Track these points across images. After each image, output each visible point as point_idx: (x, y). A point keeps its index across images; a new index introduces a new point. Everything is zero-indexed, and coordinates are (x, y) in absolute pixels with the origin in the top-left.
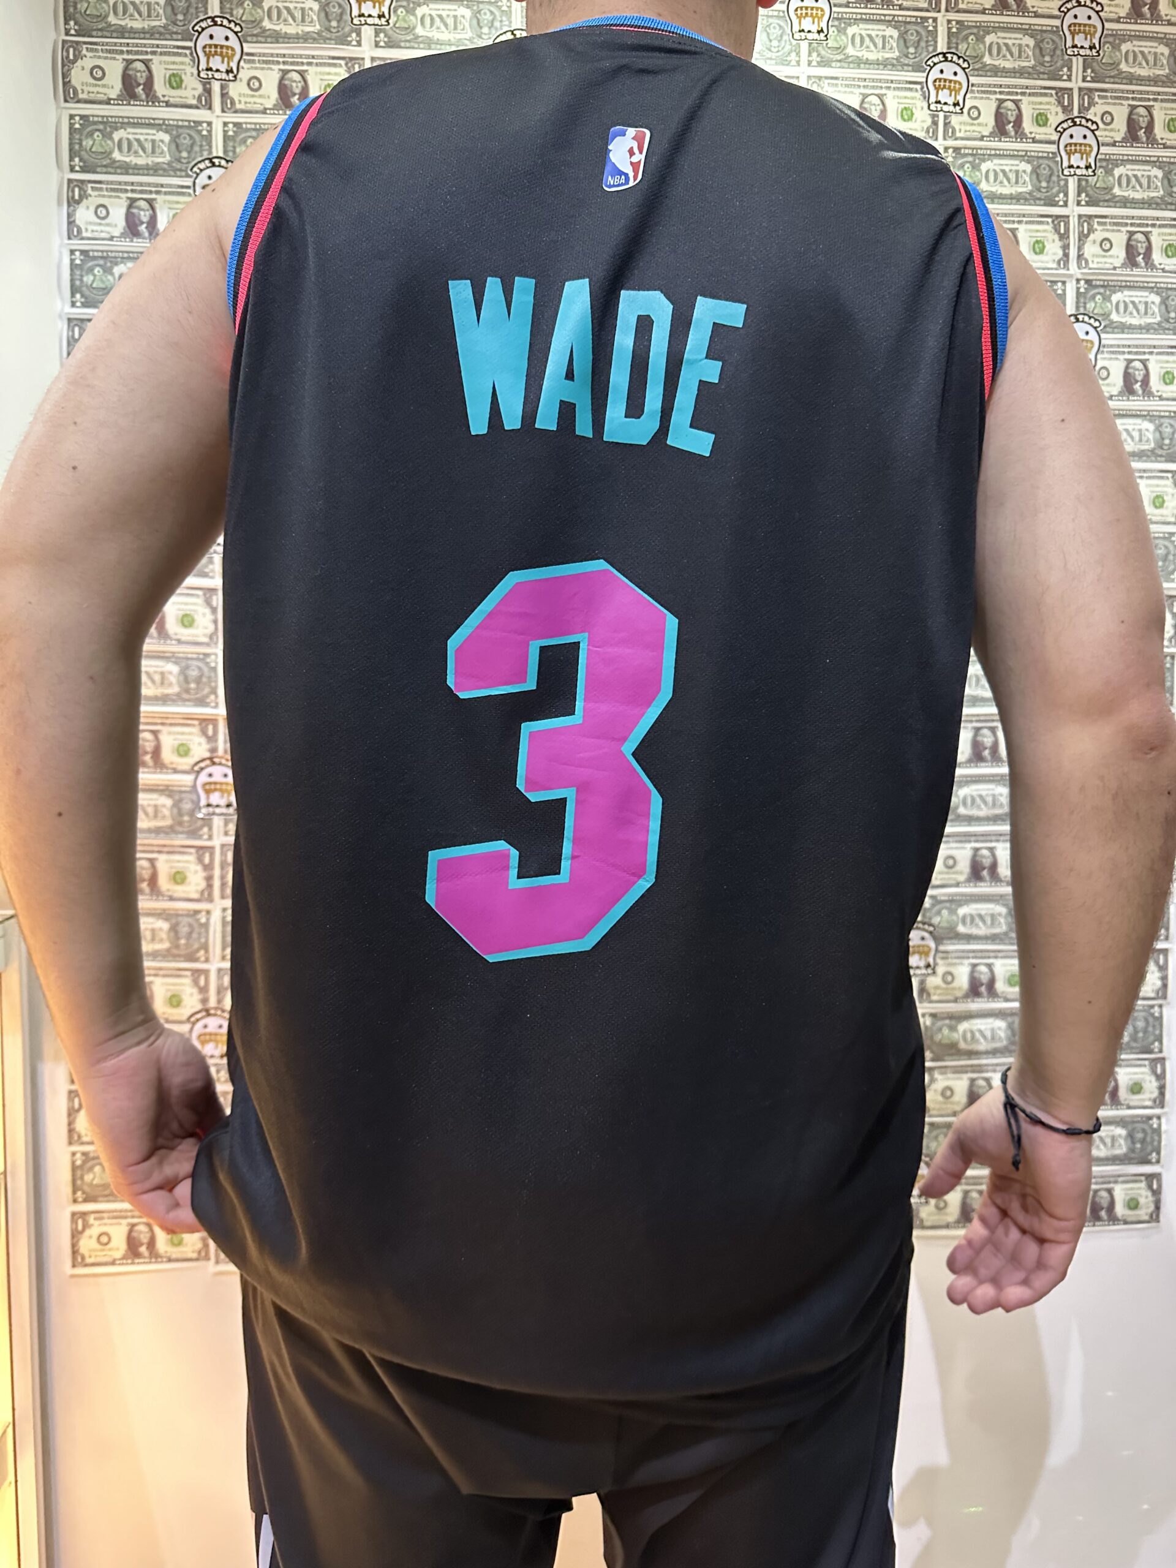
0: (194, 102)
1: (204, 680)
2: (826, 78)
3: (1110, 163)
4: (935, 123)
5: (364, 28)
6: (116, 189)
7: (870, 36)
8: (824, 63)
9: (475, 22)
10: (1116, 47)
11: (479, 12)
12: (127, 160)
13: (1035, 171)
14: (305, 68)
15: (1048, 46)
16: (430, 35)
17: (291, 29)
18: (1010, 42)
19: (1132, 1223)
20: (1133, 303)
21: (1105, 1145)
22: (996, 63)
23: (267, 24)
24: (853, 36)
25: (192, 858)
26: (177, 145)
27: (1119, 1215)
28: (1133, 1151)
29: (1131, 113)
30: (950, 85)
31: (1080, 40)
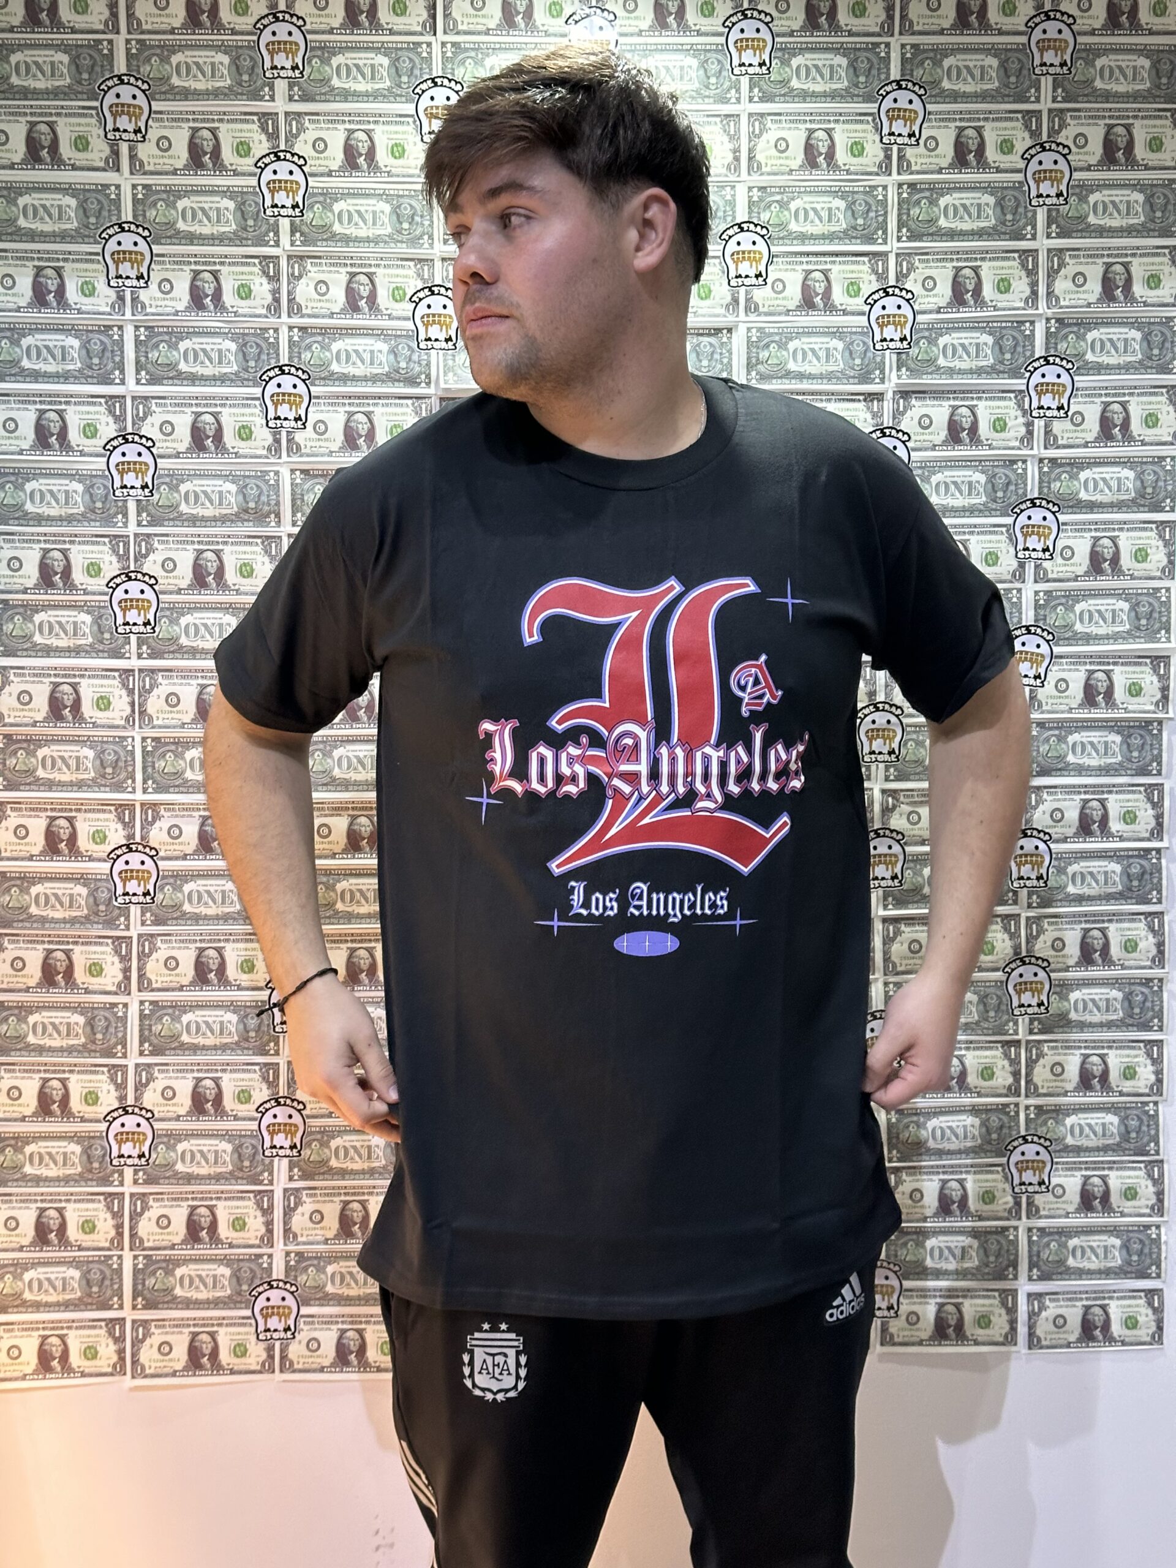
0: (102, 164)
1: (121, 764)
2: (769, 114)
3: (1084, 190)
4: (888, 157)
5: (277, 82)
6: (23, 258)
7: (816, 67)
8: (766, 98)
9: (393, 70)
10: (1090, 63)
11: (398, 59)
12: (33, 226)
13: (1000, 204)
14: (216, 125)
15: (1014, 66)
16: (346, 86)
17: (201, 85)
18: (971, 64)
19: (1131, 1344)
20: (1110, 340)
21: (1097, 1256)
22: (956, 88)
23: (175, 81)
24: (798, 68)
25: (109, 949)
26: (85, 211)
27: (1116, 1335)
28: (1129, 1263)
29: (1107, 134)
30: (904, 115)
31: (1050, 57)
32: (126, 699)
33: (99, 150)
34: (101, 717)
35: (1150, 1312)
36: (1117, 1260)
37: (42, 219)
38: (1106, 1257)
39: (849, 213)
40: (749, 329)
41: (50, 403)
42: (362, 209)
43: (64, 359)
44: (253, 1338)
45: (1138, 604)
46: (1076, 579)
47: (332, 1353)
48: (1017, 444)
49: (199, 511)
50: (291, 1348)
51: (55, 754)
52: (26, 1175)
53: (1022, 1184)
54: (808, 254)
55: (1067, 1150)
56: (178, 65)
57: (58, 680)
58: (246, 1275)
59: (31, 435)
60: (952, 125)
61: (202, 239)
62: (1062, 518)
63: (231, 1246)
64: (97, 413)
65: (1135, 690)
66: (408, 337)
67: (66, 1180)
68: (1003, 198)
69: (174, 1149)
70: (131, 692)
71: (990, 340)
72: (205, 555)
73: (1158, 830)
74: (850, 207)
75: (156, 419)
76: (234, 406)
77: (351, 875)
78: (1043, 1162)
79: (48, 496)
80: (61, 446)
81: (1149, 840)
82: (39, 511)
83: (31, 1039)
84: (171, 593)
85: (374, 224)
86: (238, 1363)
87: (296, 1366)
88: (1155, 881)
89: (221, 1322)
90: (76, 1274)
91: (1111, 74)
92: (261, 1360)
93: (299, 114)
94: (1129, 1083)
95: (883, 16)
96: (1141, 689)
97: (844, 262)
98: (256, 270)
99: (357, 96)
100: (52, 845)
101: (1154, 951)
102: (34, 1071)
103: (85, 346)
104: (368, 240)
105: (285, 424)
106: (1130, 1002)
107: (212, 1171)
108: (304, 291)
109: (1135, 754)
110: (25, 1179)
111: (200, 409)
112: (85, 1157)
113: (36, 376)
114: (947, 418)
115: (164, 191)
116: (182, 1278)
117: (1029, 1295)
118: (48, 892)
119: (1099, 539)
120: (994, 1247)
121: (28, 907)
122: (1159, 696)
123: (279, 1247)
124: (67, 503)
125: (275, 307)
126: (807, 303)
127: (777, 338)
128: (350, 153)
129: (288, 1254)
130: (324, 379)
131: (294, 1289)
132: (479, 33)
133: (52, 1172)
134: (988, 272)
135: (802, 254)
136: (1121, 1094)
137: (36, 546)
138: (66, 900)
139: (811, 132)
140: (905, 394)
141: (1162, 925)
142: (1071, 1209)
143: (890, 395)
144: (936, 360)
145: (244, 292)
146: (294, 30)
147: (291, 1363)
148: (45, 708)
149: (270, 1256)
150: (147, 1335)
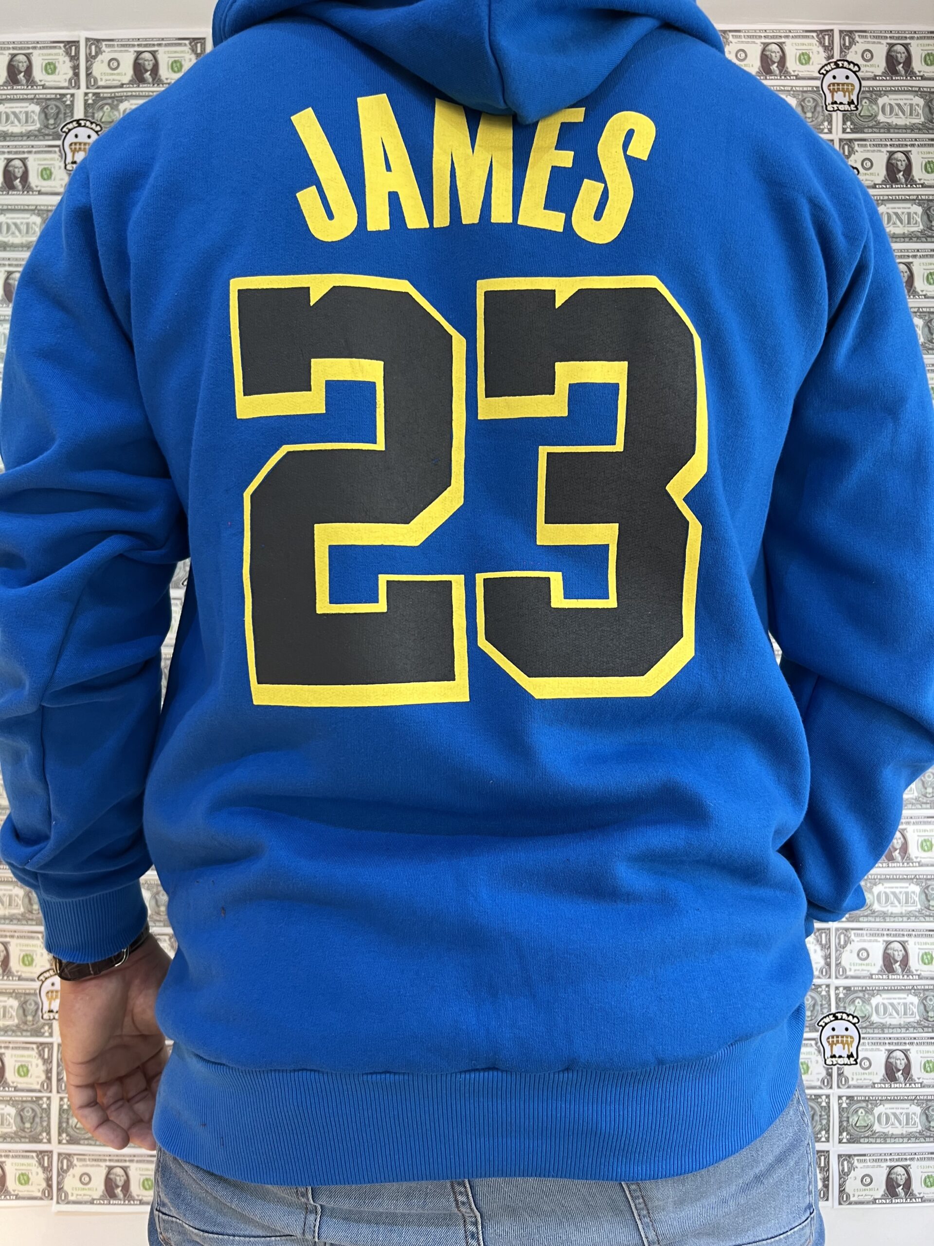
10: (874, 101)
12: (3, 239)
21: (900, 1122)
27: (916, 1192)
28: (928, 1129)
29: (889, 159)
31: (839, 97)
33: (60, 179)
36: (917, 1126)
37: (13, 233)
38: (908, 1123)
55: (873, 1027)
67: (6, 1030)
78: (852, 1037)
89: (132, 1159)
90: (12, 1111)
91: (891, 110)
94: (926, 968)
106: (926, 895)
112: (21, 1011)
117: (840, 1156)
136: (920, 977)
150: (71, 1165)
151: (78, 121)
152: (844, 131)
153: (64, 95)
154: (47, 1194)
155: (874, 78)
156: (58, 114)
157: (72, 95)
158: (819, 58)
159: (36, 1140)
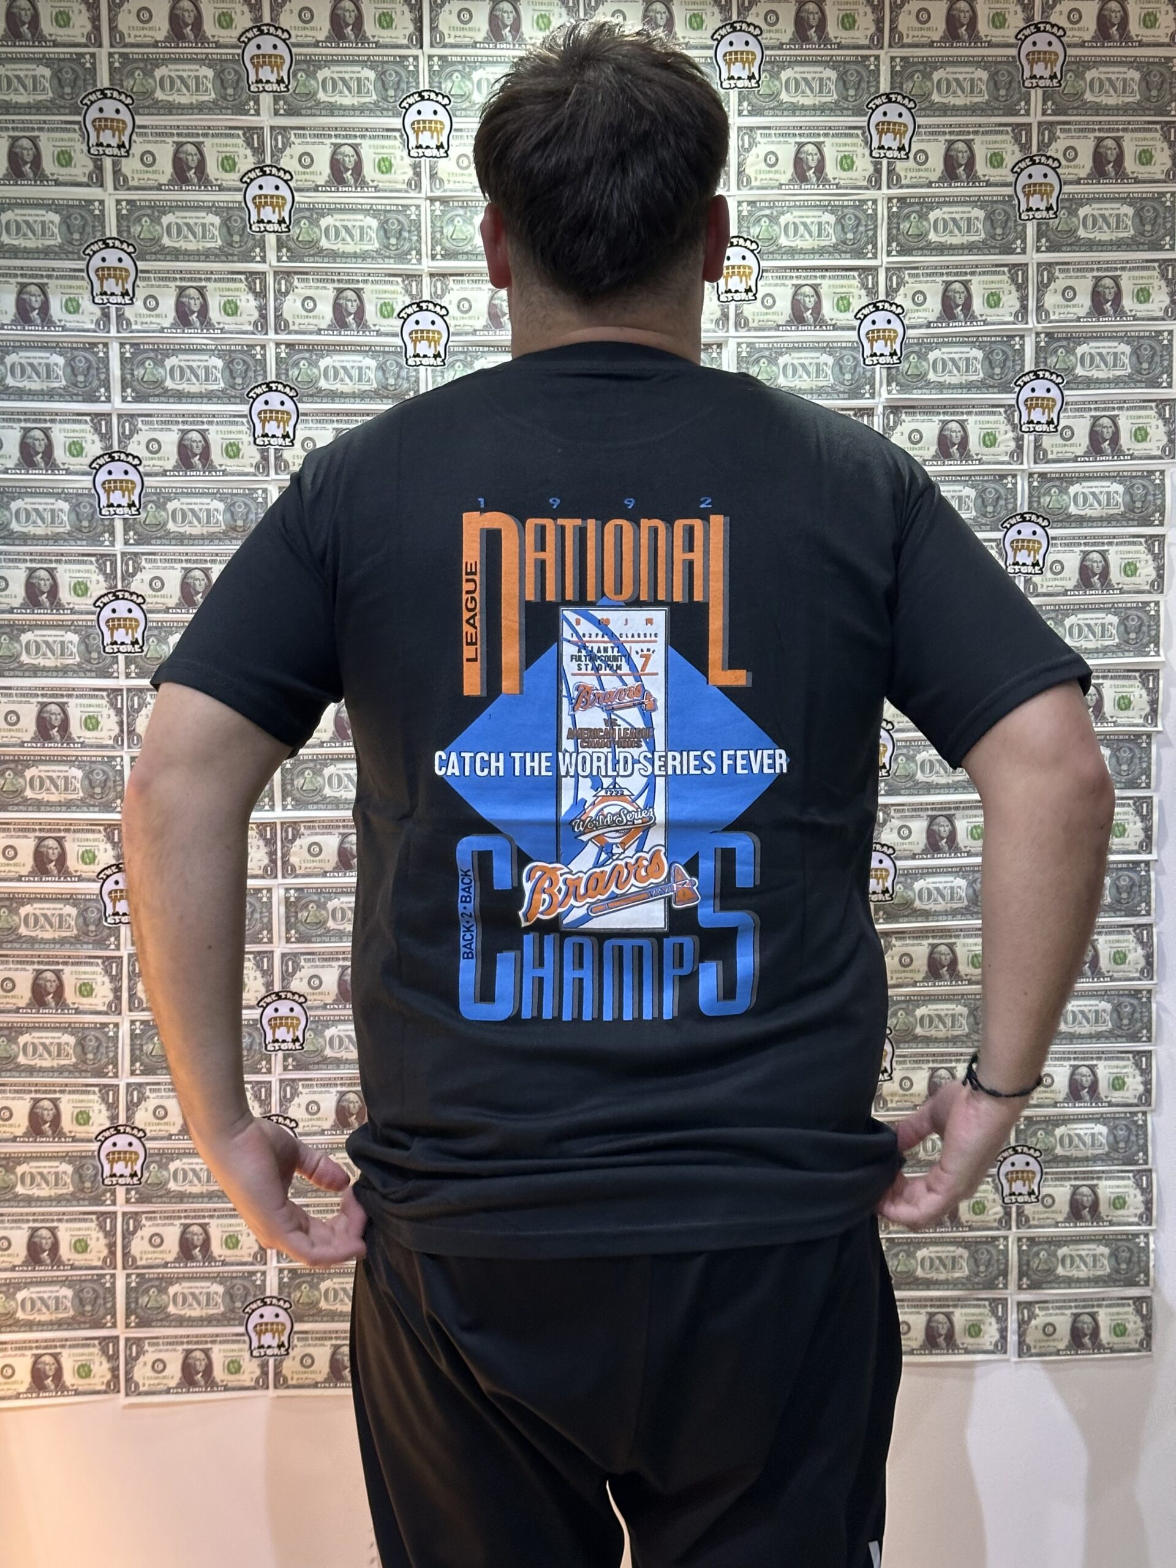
0: (85, 180)
1: (110, 784)
2: (759, 128)
3: (1074, 203)
4: (878, 171)
5: (262, 96)
6: (6, 274)
7: (805, 79)
8: (755, 112)
9: (379, 84)
10: (1080, 76)
11: (384, 73)
12: (16, 243)
13: (990, 218)
15: (1004, 79)
16: (332, 100)
17: (185, 100)
18: (961, 77)
19: (1120, 1351)
20: (1100, 354)
21: (1086, 1264)
22: (945, 101)
23: (159, 95)
24: (787, 81)
25: (99, 969)
26: (68, 227)
27: (1104, 1342)
28: (1118, 1271)
29: (1097, 146)
30: (896, 129)
31: (1039, 69)
32: (114, 719)
33: (82, 165)
34: (89, 736)
35: (1138, 1319)
36: (1105, 1268)
37: (25, 235)
38: (1095, 1266)
39: (839, 227)
40: (739, 345)
41: (35, 421)
42: (349, 224)
43: (48, 377)
44: (247, 1355)
45: (1127, 618)
46: (1065, 593)
47: (326, 1369)
48: (1007, 458)
49: (187, 529)
50: (285, 1364)
51: (43, 774)
52: (17, 1195)
53: (1013, 1194)
54: (798, 269)
55: (1057, 1160)
56: (162, 79)
57: (45, 700)
58: (239, 1292)
59: (16, 453)
60: (942, 138)
61: (188, 256)
62: (1052, 532)
63: (224, 1263)
64: (83, 431)
65: (1124, 704)
66: (396, 353)
67: (58, 1200)
68: (993, 212)
69: (167, 1169)
70: (119, 712)
71: (979, 354)
72: (193, 573)
73: (1147, 844)
74: (840, 221)
75: (143, 437)
76: (222, 423)
77: (342, 893)
78: (1033, 1173)
79: (34, 515)
80: (46, 464)
81: (1138, 852)
82: (25, 530)
83: (22, 1059)
84: (159, 612)
85: (361, 239)
86: (232, 1380)
87: (290, 1382)
88: (1144, 893)
89: (214, 1339)
90: (68, 1293)
91: (1101, 86)
92: (255, 1376)
93: (285, 129)
94: (1117, 1094)
95: (873, 29)
96: (1130, 702)
97: (834, 277)
98: (242, 286)
99: (345, 110)
100: (41, 866)
101: (1142, 963)
102: (24, 1092)
103: (70, 364)
104: (355, 256)
105: (272, 441)
106: (1119, 1013)
107: (204, 1189)
108: (292, 306)
109: (1125, 767)
110: (18, 1200)
111: (186, 427)
112: (77, 1177)
113: (21, 394)
114: (937, 432)
115: (150, 207)
116: (175, 1295)
117: (1019, 1304)
118: (37, 912)
119: (1088, 553)
120: (985, 1257)
121: (17, 928)
122: (1148, 709)
123: (273, 1262)
124: (53, 522)
125: (261, 323)
126: (798, 318)
127: (767, 353)
128: (337, 167)
129: (281, 1271)
130: (312, 396)
131: (287, 1305)
132: (466, 46)
133: (45, 1192)
134: (978, 287)
135: (792, 269)
136: (1110, 1104)
137: (22, 566)
138: (55, 921)
139: (801, 145)
140: (894, 409)
141: (1150, 936)
142: (1060, 1218)
143: (880, 410)
144: (926, 374)
145: (231, 309)
146: (280, 43)
147: (285, 1379)
148: (32, 728)
149: (264, 1273)
150: (141, 1352)
151: (102, 91)
152: (1044, 113)
153: (82, 55)
154: (112, 1387)
155: (1082, 45)
156: (75, 79)
157: (93, 55)
158: (1016, 20)
159: (98, 1325)
